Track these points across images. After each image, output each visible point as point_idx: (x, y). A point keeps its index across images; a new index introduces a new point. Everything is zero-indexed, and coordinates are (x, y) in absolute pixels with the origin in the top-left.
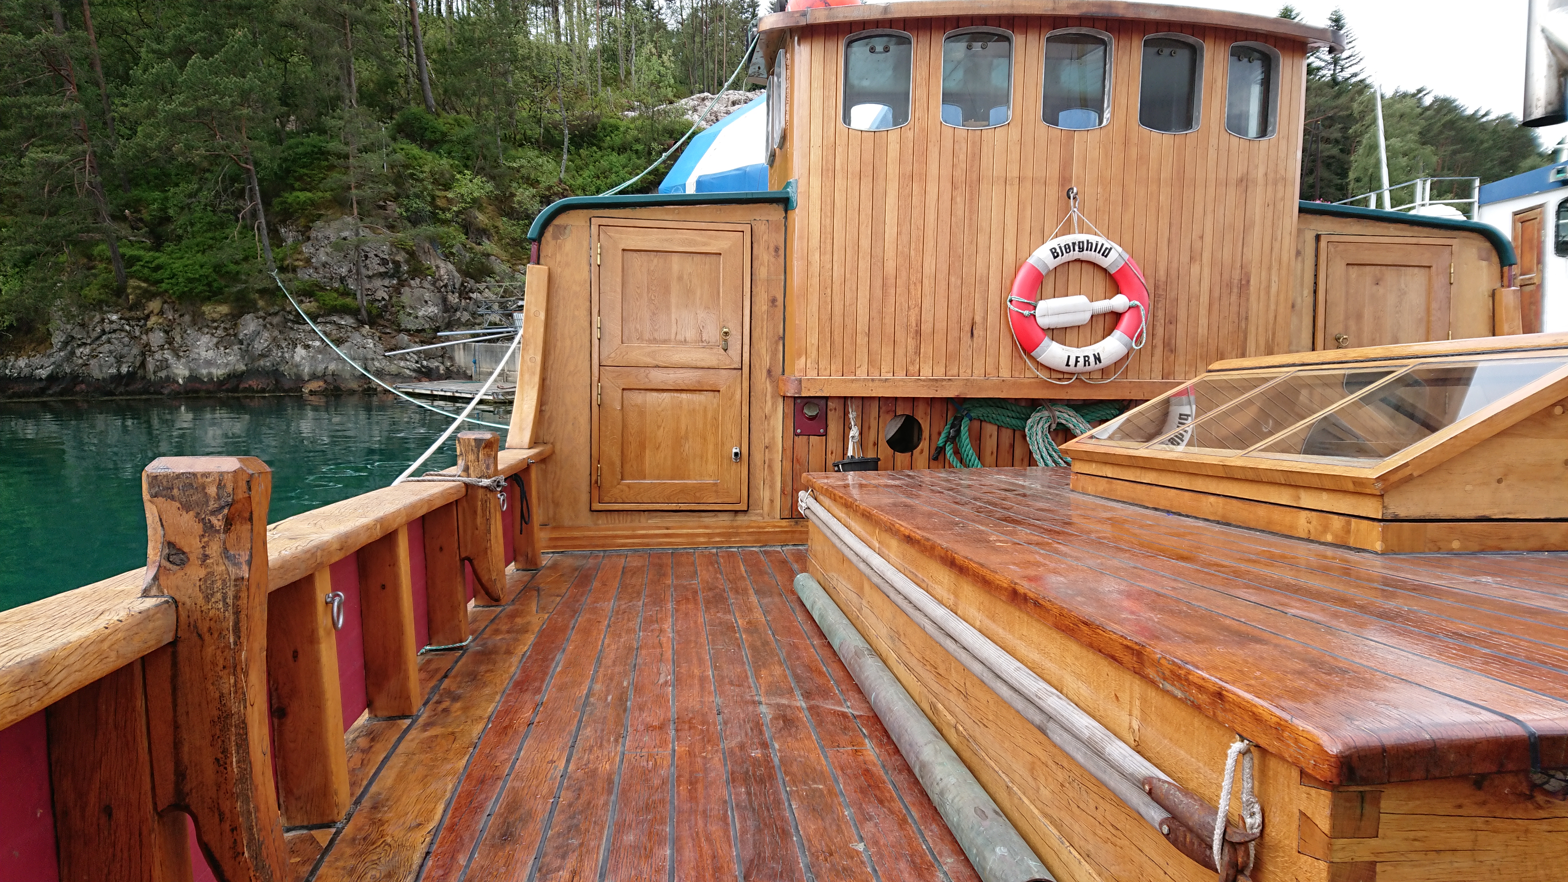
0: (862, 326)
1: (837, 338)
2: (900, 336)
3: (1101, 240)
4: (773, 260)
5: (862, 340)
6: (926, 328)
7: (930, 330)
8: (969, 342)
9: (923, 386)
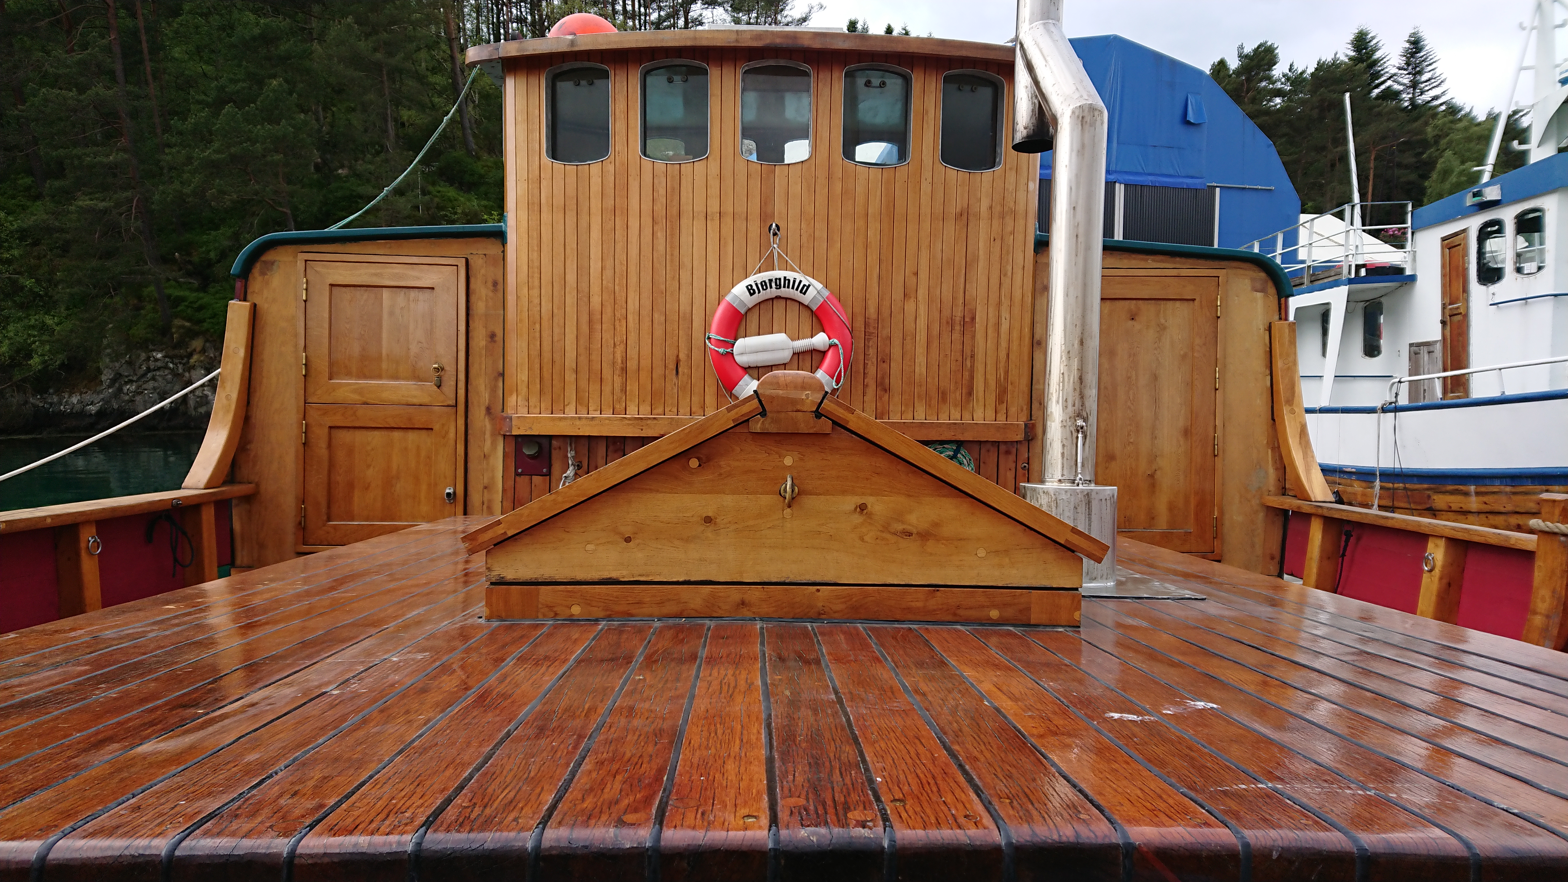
0: (570, 362)
1: (547, 375)
2: (607, 373)
3: (799, 277)
4: (491, 294)
5: (570, 377)
6: (632, 365)
7: (635, 367)
8: (675, 380)
9: (629, 425)
